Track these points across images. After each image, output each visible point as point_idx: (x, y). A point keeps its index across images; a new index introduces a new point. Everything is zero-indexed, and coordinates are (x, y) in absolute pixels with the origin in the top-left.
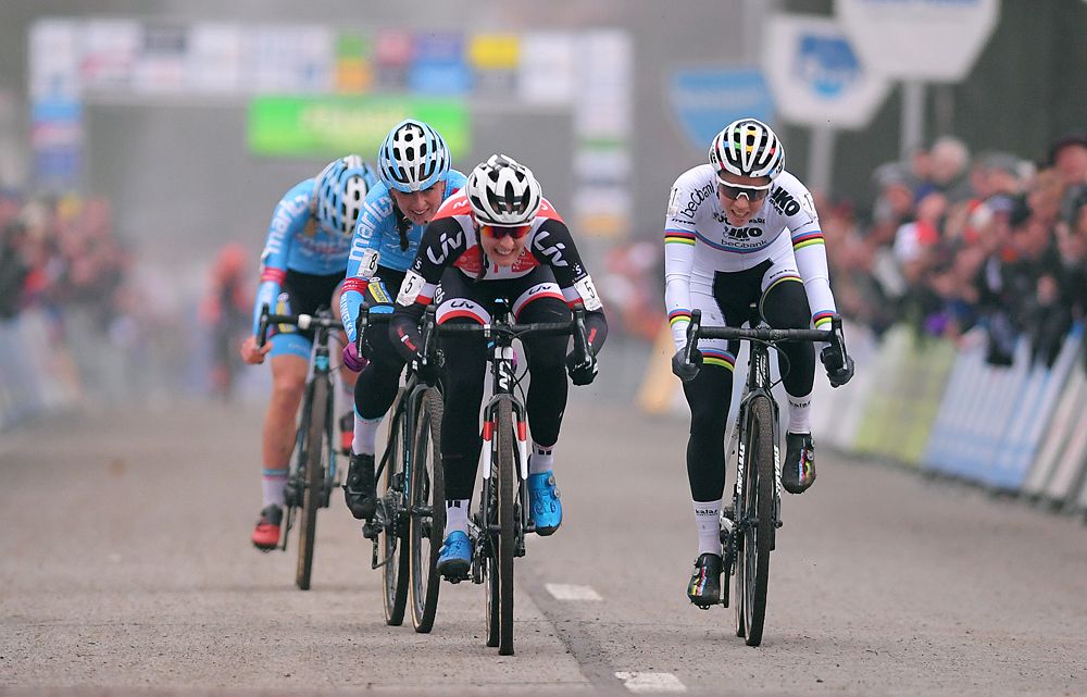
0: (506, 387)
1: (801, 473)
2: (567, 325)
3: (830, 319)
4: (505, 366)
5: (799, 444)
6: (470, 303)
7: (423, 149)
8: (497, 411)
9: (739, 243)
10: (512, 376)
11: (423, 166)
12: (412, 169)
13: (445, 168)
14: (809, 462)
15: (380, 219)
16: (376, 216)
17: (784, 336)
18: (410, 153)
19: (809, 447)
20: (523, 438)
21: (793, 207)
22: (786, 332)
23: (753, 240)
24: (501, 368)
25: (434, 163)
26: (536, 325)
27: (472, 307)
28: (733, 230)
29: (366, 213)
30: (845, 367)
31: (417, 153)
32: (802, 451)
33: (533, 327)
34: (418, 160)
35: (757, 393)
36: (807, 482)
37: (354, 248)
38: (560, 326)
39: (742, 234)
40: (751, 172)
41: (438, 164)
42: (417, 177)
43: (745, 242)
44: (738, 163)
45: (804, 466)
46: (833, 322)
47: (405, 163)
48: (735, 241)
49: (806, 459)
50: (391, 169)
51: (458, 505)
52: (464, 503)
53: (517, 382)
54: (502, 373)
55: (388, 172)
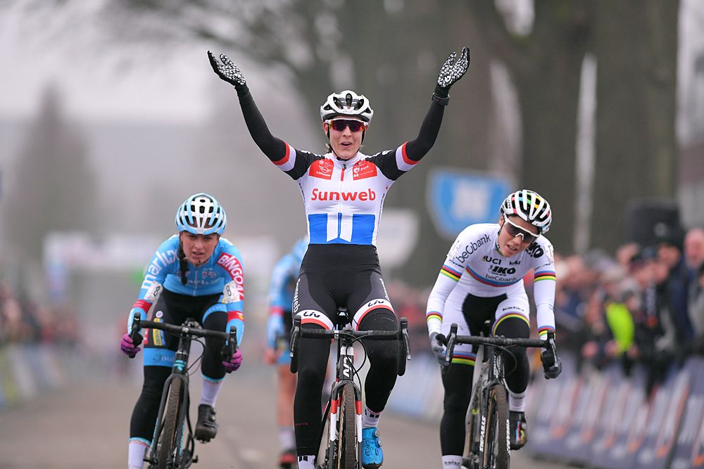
0: (348, 375)
1: (517, 437)
2: (394, 332)
3: (546, 332)
4: (348, 361)
5: (517, 417)
6: (317, 313)
7: (211, 209)
8: (341, 393)
9: (498, 277)
10: (353, 367)
11: (209, 219)
12: (201, 219)
13: (223, 226)
14: (523, 430)
15: (165, 265)
16: (163, 262)
17: (513, 343)
18: (202, 210)
19: (523, 420)
20: (359, 413)
21: (539, 252)
22: (515, 340)
23: (509, 276)
24: (345, 362)
25: (216, 220)
26: (372, 331)
27: (318, 316)
28: (497, 268)
29: (156, 259)
30: (556, 365)
31: (207, 210)
32: (519, 423)
33: (370, 332)
34: (206, 214)
35: (494, 382)
36: (522, 443)
37: (146, 281)
38: (389, 333)
39: (502, 271)
40: (533, 221)
41: (219, 222)
42: (204, 224)
43: (503, 277)
44: (527, 212)
45: (520, 433)
46: (549, 334)
47: (197, 214)
48: (495, 276)
49: (521, 428)
50: (187, 217)
51: (306, 459)
52: (311, 458)
53: (356, 372)
54: (345, 365)
55: (184, 219)
